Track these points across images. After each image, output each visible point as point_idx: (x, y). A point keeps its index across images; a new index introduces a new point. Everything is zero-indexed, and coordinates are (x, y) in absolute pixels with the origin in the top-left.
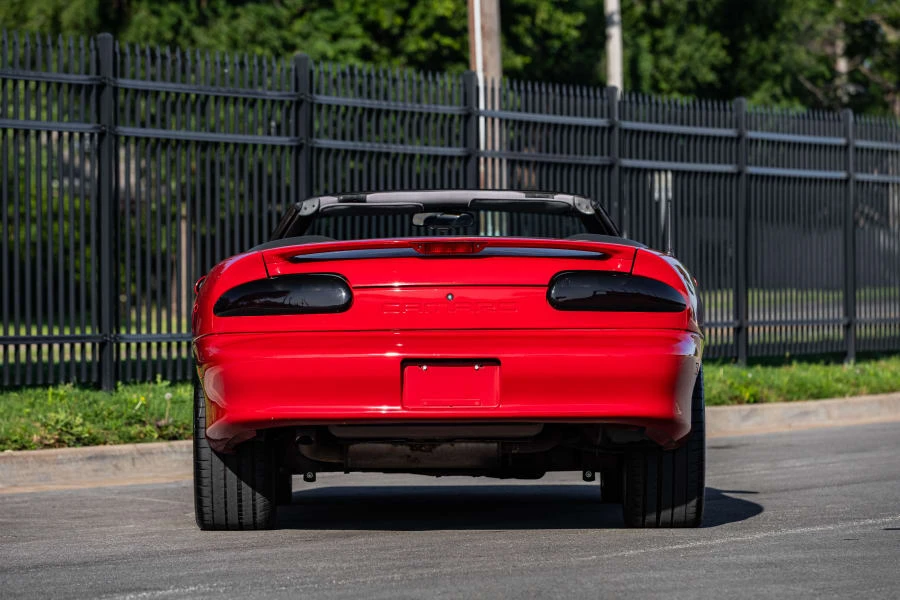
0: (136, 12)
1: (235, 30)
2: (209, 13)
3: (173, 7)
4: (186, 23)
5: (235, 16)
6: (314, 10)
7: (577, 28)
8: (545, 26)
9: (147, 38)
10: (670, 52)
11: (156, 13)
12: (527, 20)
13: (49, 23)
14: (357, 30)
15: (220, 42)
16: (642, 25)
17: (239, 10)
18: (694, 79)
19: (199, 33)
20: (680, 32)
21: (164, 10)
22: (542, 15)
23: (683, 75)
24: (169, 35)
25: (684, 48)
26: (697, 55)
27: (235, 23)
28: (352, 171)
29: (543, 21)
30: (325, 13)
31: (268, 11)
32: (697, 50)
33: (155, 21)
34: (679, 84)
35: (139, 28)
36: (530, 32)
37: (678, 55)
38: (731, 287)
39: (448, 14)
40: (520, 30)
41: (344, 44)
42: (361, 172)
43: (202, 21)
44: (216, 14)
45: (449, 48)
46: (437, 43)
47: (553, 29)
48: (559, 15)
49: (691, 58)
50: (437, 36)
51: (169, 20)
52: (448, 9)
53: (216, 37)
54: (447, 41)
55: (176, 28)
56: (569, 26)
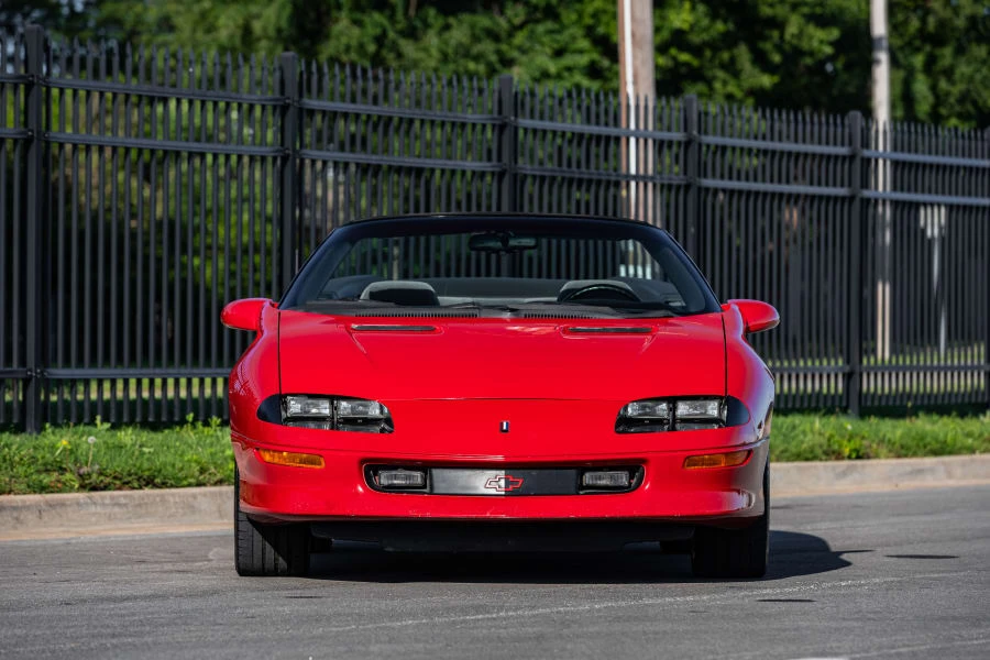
0: (337, 20)
1: (446, 43)
2: (418, 24)
3: (377, 16)
4: (391, 35)
5: (447, 27)
6: (537, 21)
7: (831, 44)
8: (795, 42)
9: (348, 49)
10: (949, 73)
11: (357, 23)
12: (776, 34)
13: (239, 33)
14: (584, 44)
15: (430, 56)
16: (917, 43)
17: (452, 20)
18: (975, 103)
19: (408, 47)
20: (960, 51)
21: (367, 19)
22: (792, 29)
23: (962, 99)
24: (372, 48)
25: (963, 69)
26: (978, 77)
27: (446, 35)
28: (578, 202)
29: (793, 35)
30: (550, 25)
31: (483, 21)
32: (978, 71)
33: (356, 31)
34: (958, 108)
35: (338, 38)
36: (779, 48)
37: (957, 75)
38: (983, 338)
39: (685, 26)
40: (768, 46)
41: (568, 60)
42: (587, 204)
43: (412, 34)
44: (427, 26)
45: (687, 64)
46: (674, 59)
47: (805, 45)
48: (811, 29)
49: (971, 79)
50: (673, 51)
51: (372, 31)
52: (685, 21)
53: (426, 50)
54: (684, 57)
55: (380, 40)
56: (821, 42)
